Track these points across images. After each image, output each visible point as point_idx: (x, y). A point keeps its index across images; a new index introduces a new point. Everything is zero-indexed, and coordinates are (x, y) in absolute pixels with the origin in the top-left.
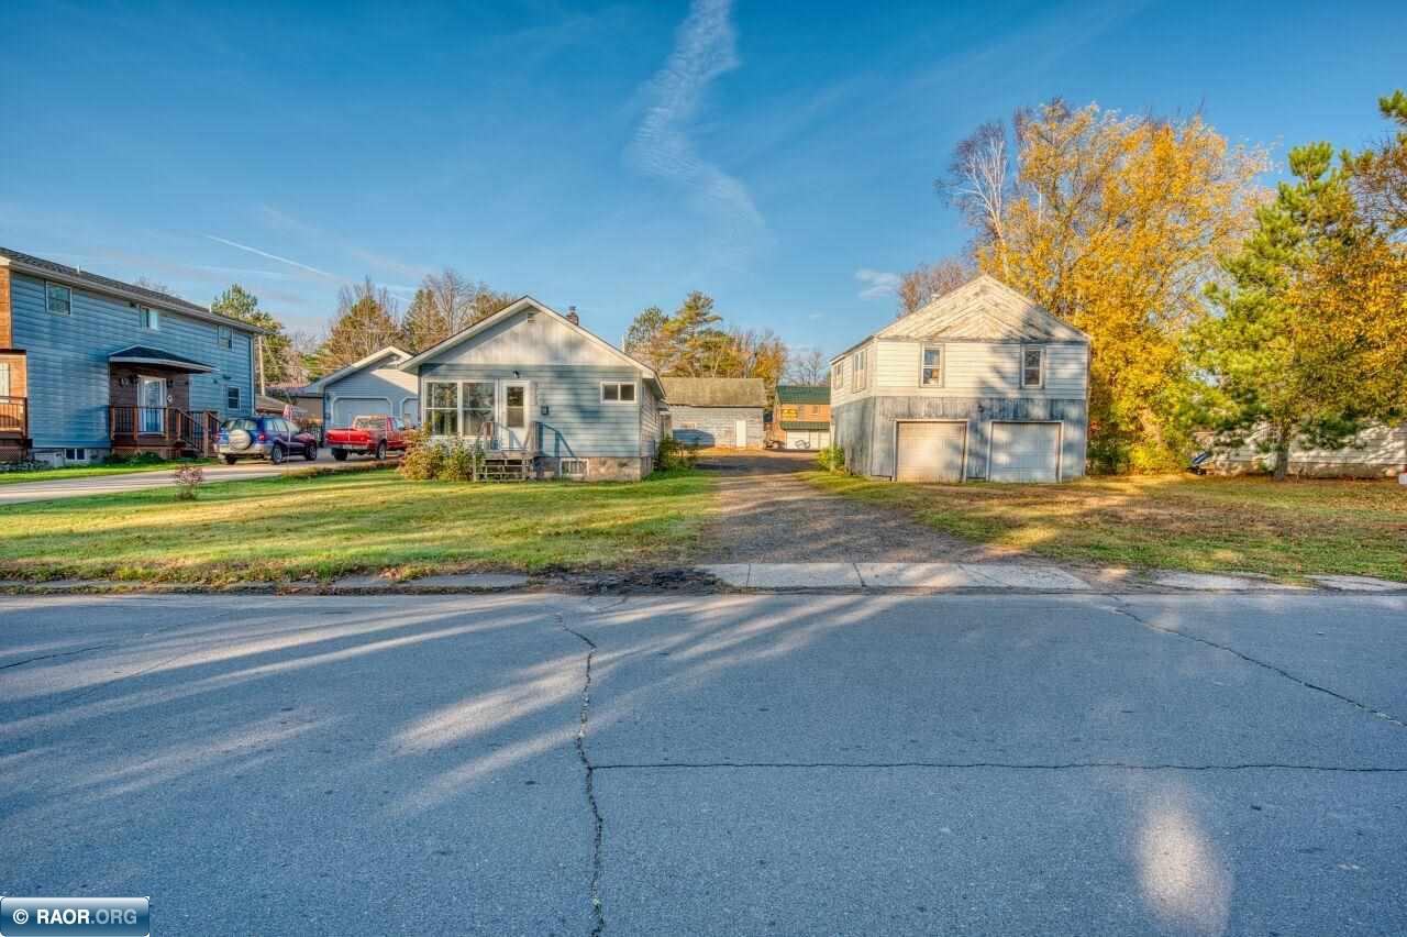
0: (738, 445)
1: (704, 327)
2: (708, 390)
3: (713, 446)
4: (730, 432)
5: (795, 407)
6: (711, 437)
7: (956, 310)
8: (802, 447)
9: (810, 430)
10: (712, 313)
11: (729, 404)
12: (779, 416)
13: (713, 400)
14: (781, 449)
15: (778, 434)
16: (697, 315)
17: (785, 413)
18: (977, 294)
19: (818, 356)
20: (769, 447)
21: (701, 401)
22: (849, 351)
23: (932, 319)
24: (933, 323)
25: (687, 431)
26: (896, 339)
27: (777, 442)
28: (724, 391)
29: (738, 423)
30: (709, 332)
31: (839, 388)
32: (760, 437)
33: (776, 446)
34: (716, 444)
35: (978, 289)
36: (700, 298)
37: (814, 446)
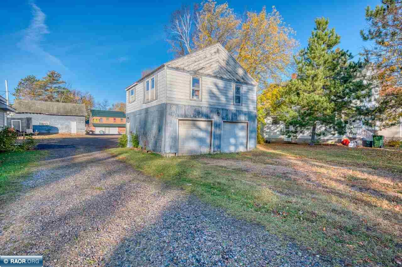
0: (72, 132)
1: (57, 85)
2: (56, 107)
3: (58, 133)
4: (68, 127)
5: (99, 118)
6: (57, 129)
7: (207, 59)
8: (102, 133)
9: (105, 127)
10: (61, 80)
11: (67, 114)
12: (92, 121)
13: (59, 113)
14: (93, 134)
15: (92, 128)
16: (53, 80)
17: (95, 120)
18: (215, 53)
19: (106, 102)
20: (88, 133)
21: (51, 112)
22: (140, 80)
23: (195, 62)
24: (196, 64)
25: (44, 126)
26: (177, 69)
27: (92, 131)
28: (65, 108)
29: (72, 122)
30: (59, 87)
31: (132, 102)
32: (84, 129)
33: (91, 133)
34: (59, 132)
35: (215, 50)
36: (55, 74)
37: (107, 133)
